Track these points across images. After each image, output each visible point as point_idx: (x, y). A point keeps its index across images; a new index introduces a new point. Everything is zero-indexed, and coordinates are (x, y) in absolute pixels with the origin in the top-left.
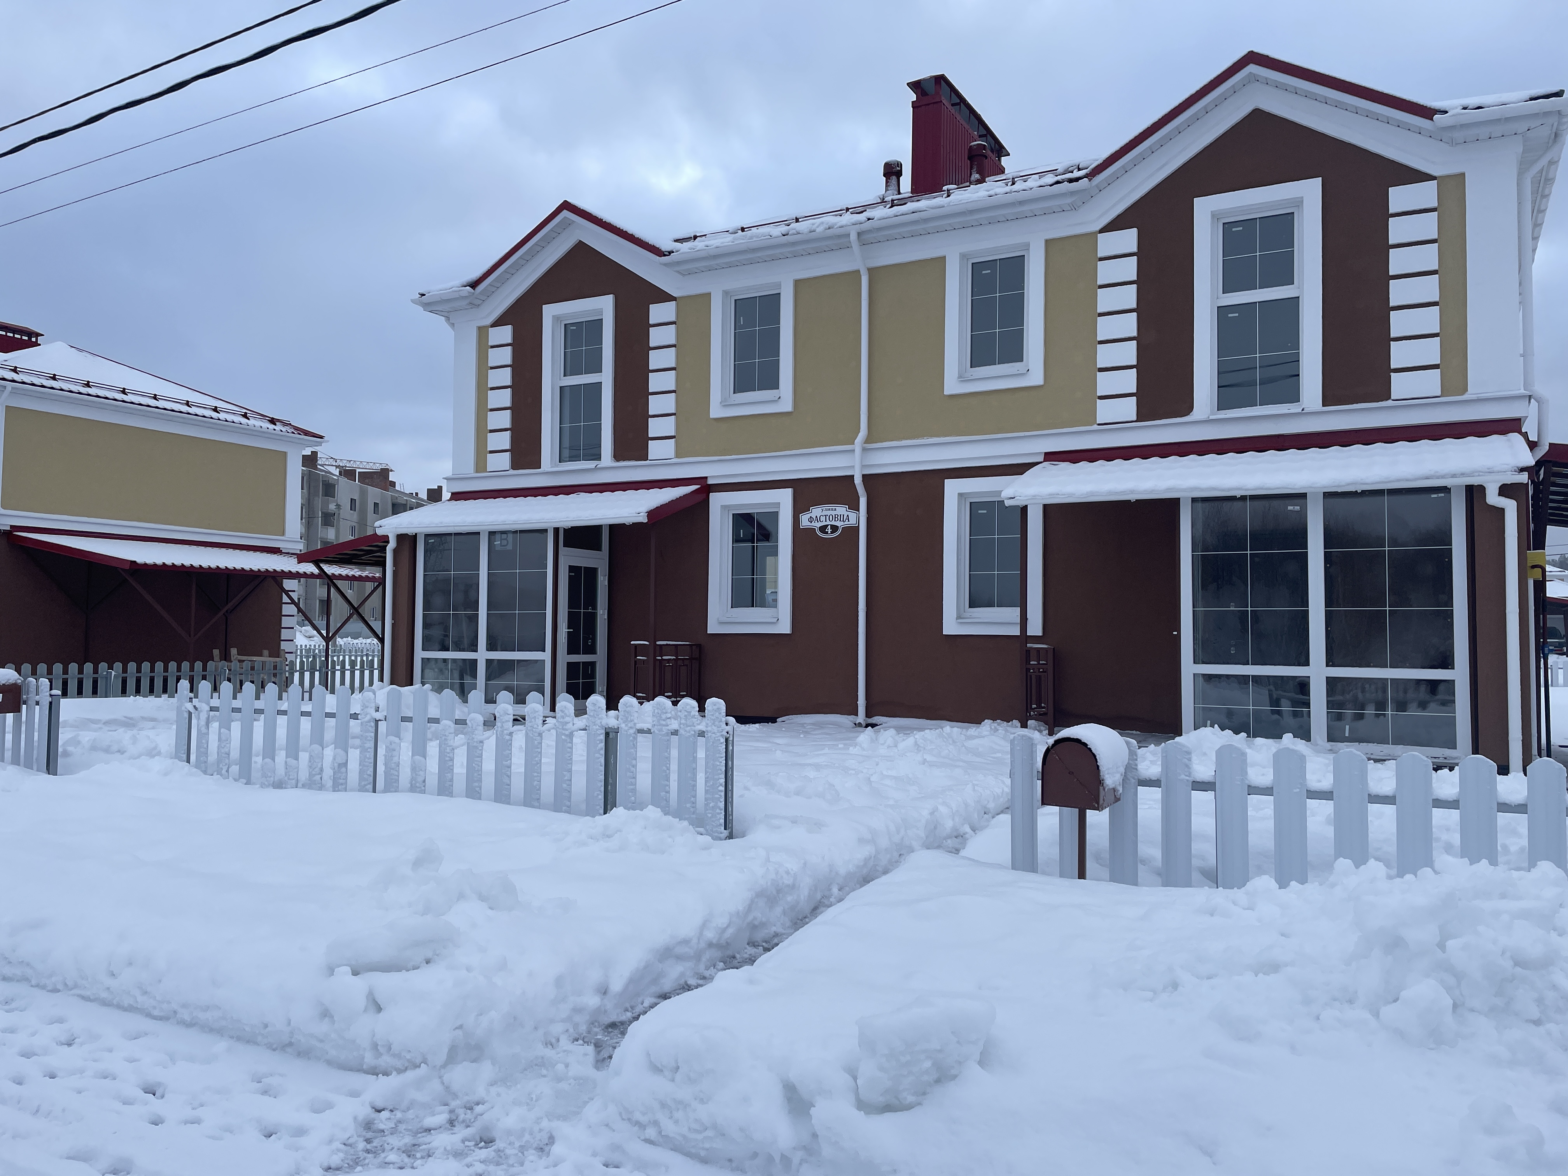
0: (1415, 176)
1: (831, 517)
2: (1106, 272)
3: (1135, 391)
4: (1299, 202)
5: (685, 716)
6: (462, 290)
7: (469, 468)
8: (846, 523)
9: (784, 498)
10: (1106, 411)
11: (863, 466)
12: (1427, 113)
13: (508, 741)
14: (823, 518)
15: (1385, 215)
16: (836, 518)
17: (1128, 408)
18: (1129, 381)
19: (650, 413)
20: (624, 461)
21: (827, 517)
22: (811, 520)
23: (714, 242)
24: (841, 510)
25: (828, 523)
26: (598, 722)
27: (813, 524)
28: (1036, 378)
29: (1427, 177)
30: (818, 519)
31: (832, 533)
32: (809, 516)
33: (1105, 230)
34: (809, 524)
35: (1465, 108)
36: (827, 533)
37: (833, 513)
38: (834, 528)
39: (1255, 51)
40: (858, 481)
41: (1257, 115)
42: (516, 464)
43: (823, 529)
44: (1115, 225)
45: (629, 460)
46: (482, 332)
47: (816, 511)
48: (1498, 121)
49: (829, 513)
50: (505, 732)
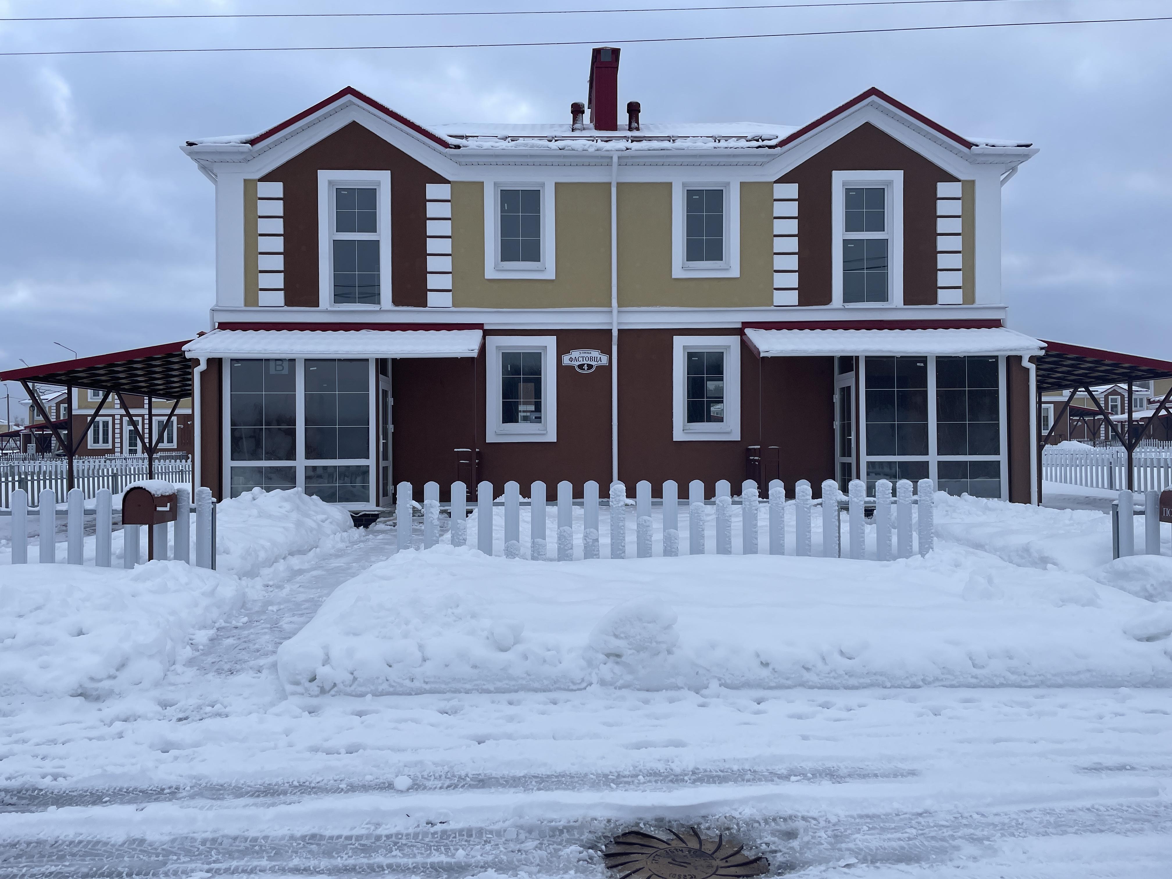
0: (952, 179)
1: (587, 358)
2: (779, 209)
3: (797, 287)
4: (890, 183)
5: (904, 491)
6: (242, 146)
7: (239, 301)
8: (599, 363)
9: (551, 342)
10: (779, 298)
11: (619, 323)
12: (969, 145)
13: (755, 514)
14: (581, 359)
15: (935, 198)
16: (591, 359)
17: (793, 297)
18: (793, 280)
19: (428, 270)
20: (403, 306)
21: (584, 358)
22: (571, 359)
23: (487, 144)
24: (595, 353)
25: (585, 362)
26: (834, 498)
27: (573, 363)
28: (735, 272)
29: (956, 180)
30: (576, 359)
31: (588, 369)
32: (569, 357)
33: (779, 181)
34: (570, 362)
35: (987, 145)
36: (584, 369)
37: (589, 355)
38: (590, 367)
39: (876, 87)
40: (615, 333)
41: (867, 126)
42: (289, 302)
43: (581, 367)
44: (784, 180)
45: (408, 306)
46: (250, 186)
47: (575, 354)
48: (1001, 155)
49: (585, 355)
50: (754, 508)
